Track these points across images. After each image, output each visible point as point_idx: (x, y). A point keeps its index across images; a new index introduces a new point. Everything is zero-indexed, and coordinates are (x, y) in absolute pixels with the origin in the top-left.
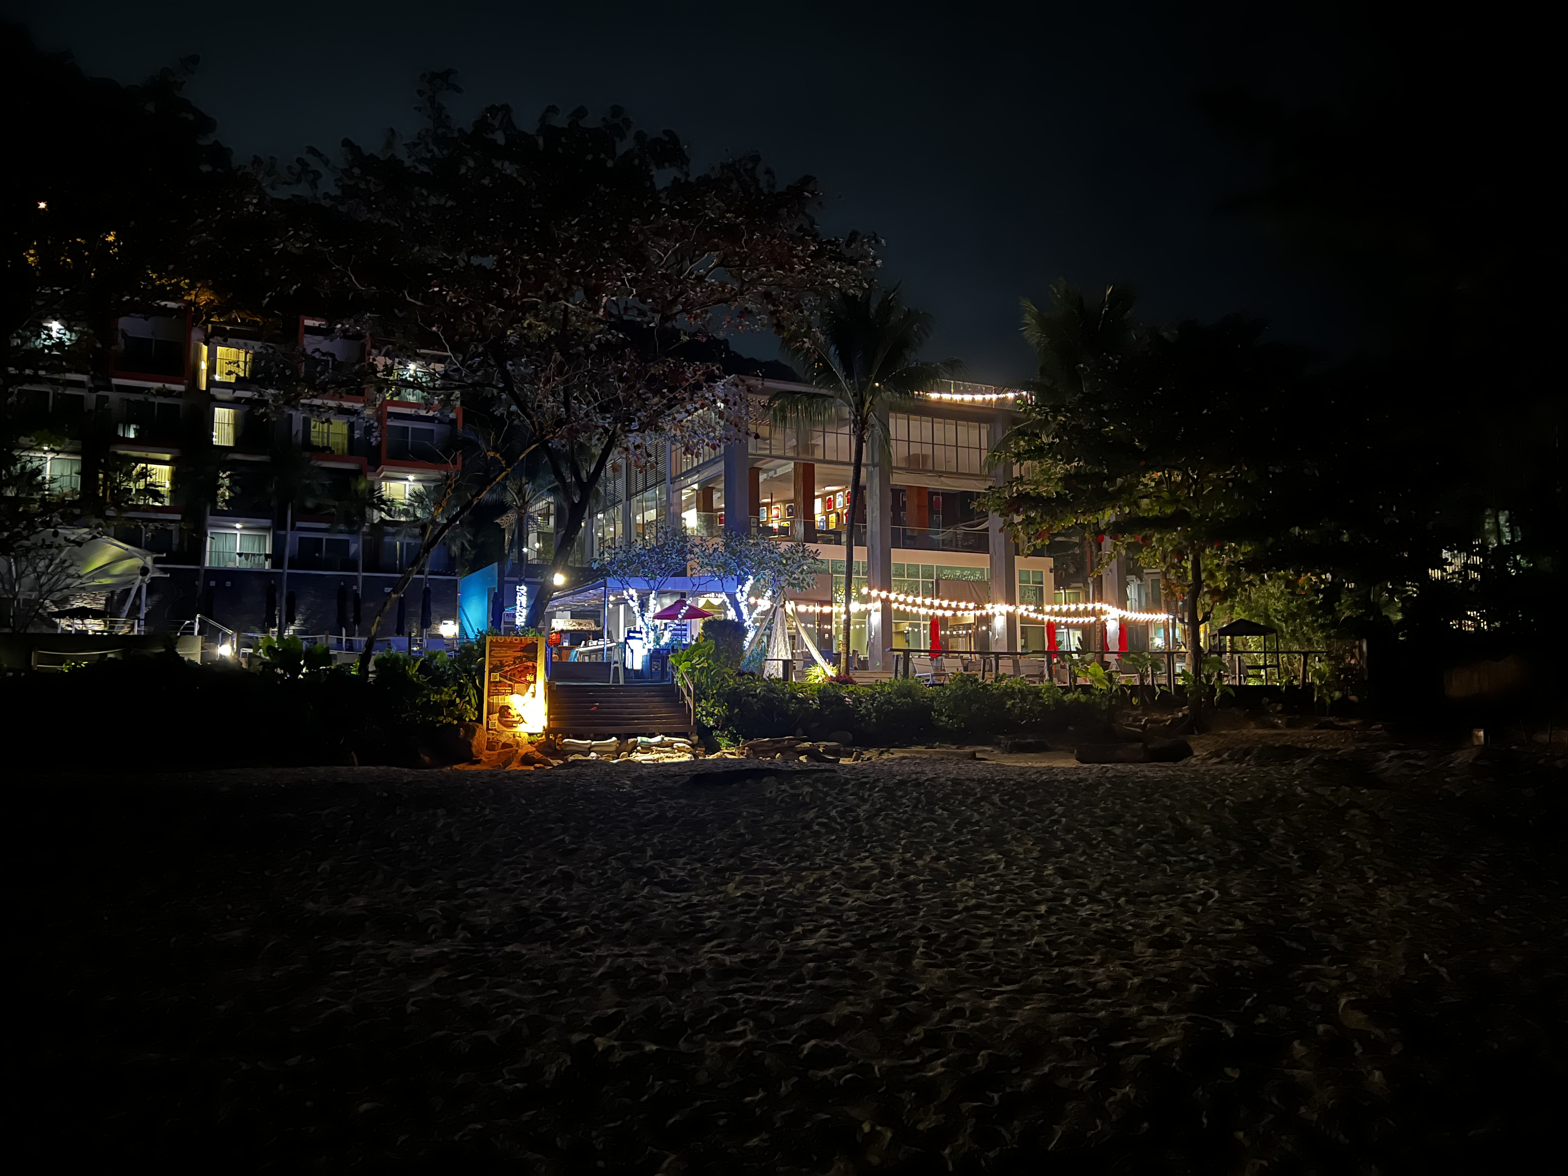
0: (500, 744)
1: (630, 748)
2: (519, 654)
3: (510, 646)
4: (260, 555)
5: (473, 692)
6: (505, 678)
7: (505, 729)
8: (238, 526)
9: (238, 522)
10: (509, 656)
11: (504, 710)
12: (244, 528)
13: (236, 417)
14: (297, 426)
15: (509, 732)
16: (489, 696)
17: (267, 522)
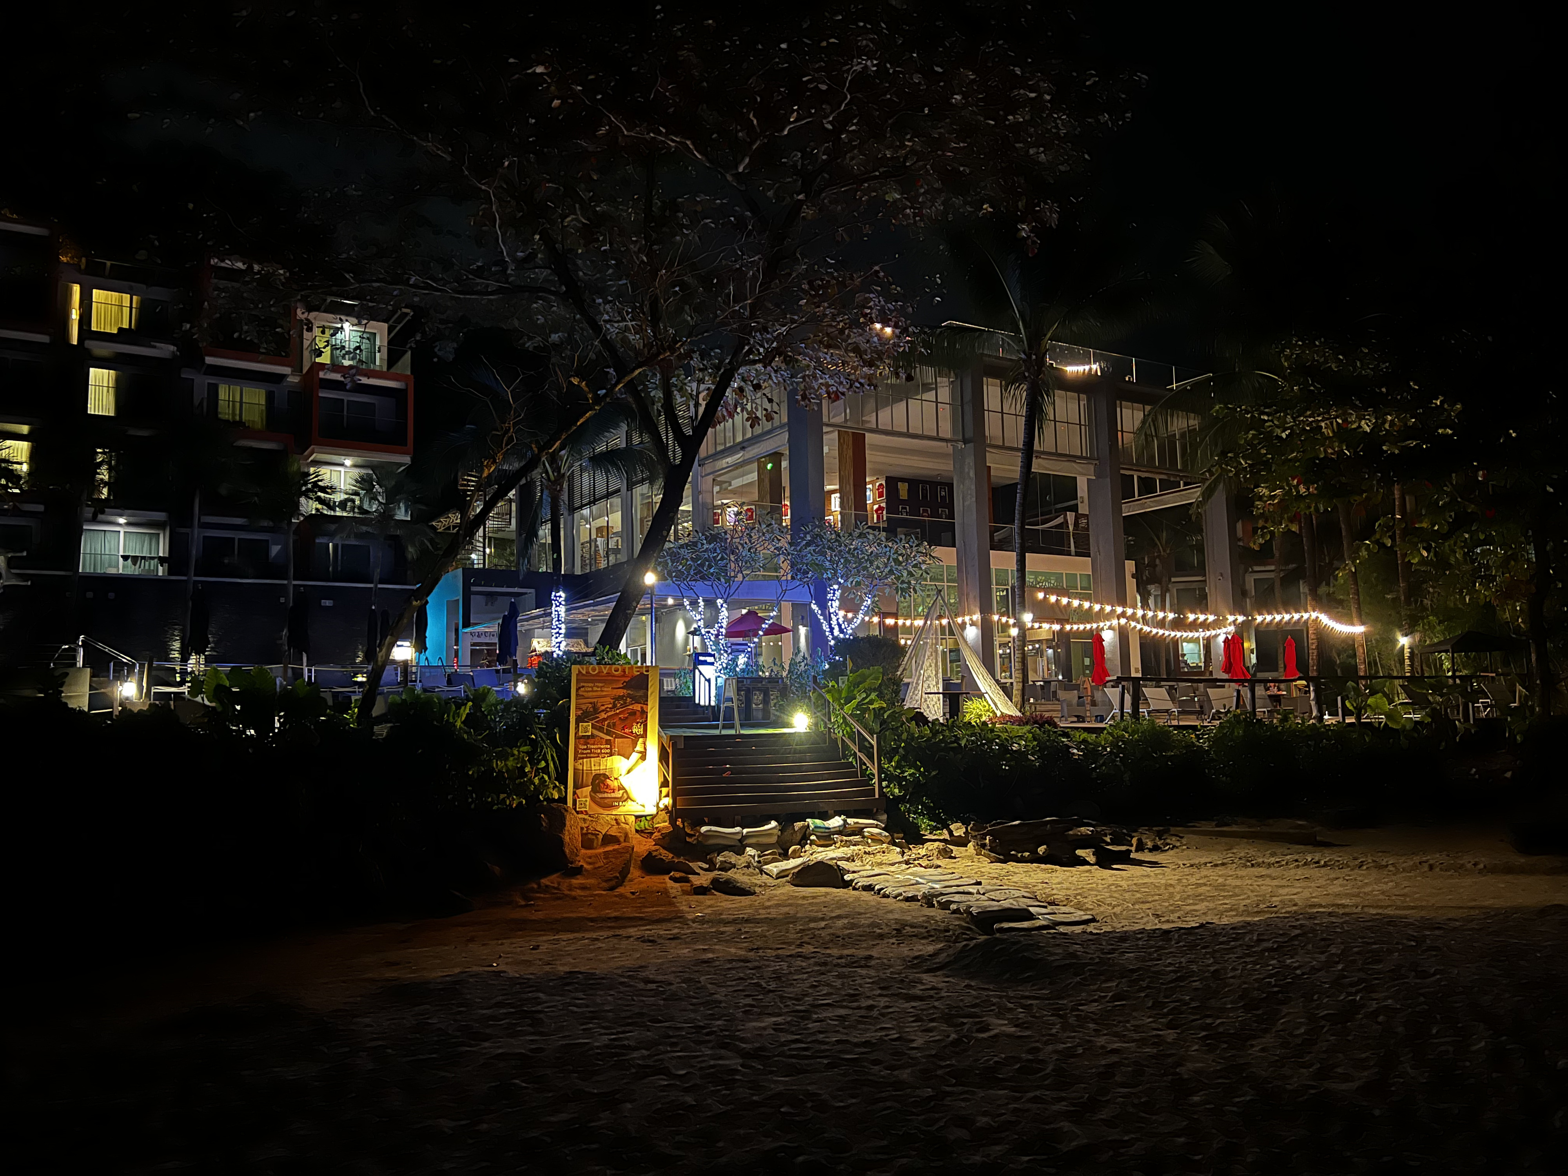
0: (600, 837)
1: (799, 836)
2: (621, 692)
3: (607, 680)
4: (152, 558)
5: (550, 753)
6: (601, 729)
7: (601, 811)
8: (122, 521)
9: (121, 515)
10: (605, 695)
11: (600, 782)
12: (128, 524)
13: (118, 380)
14: (200, 393)
15: (607, 816)
16: (575, 759)
17: (160, 516)
